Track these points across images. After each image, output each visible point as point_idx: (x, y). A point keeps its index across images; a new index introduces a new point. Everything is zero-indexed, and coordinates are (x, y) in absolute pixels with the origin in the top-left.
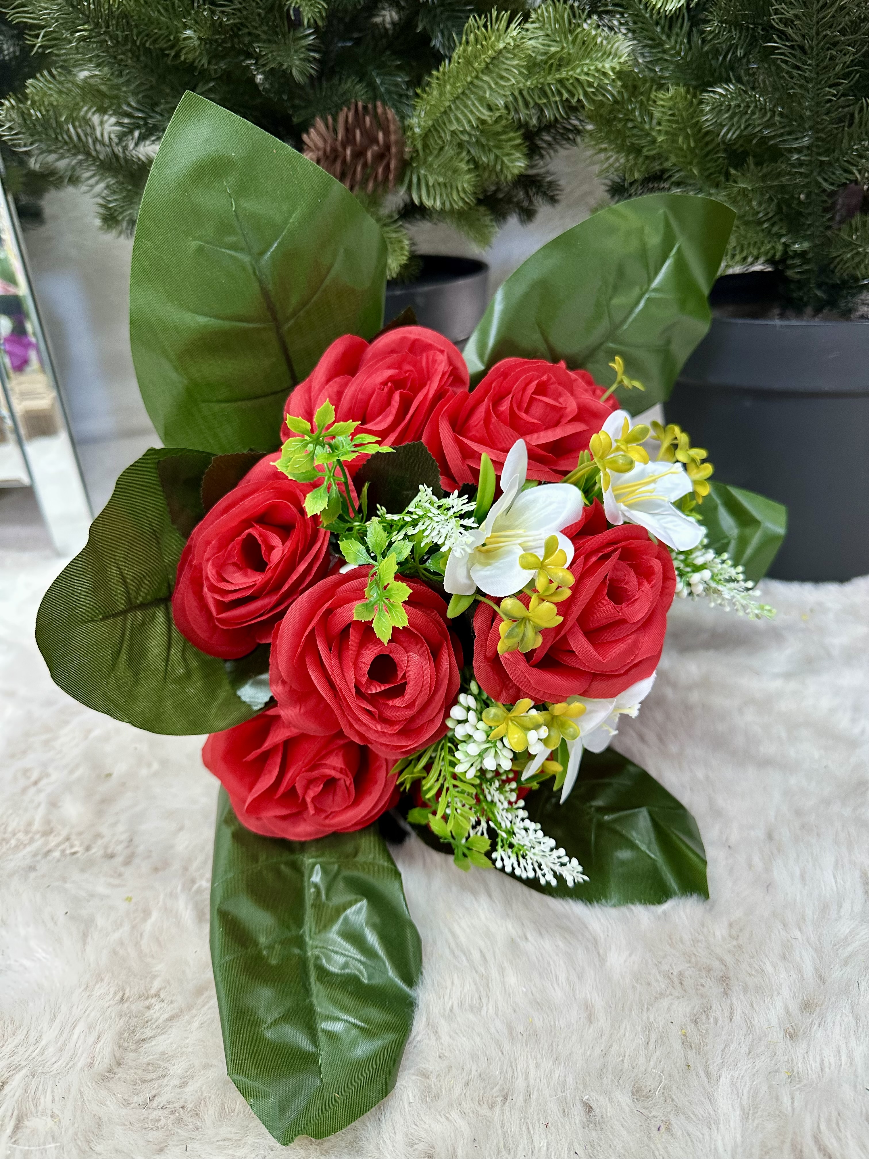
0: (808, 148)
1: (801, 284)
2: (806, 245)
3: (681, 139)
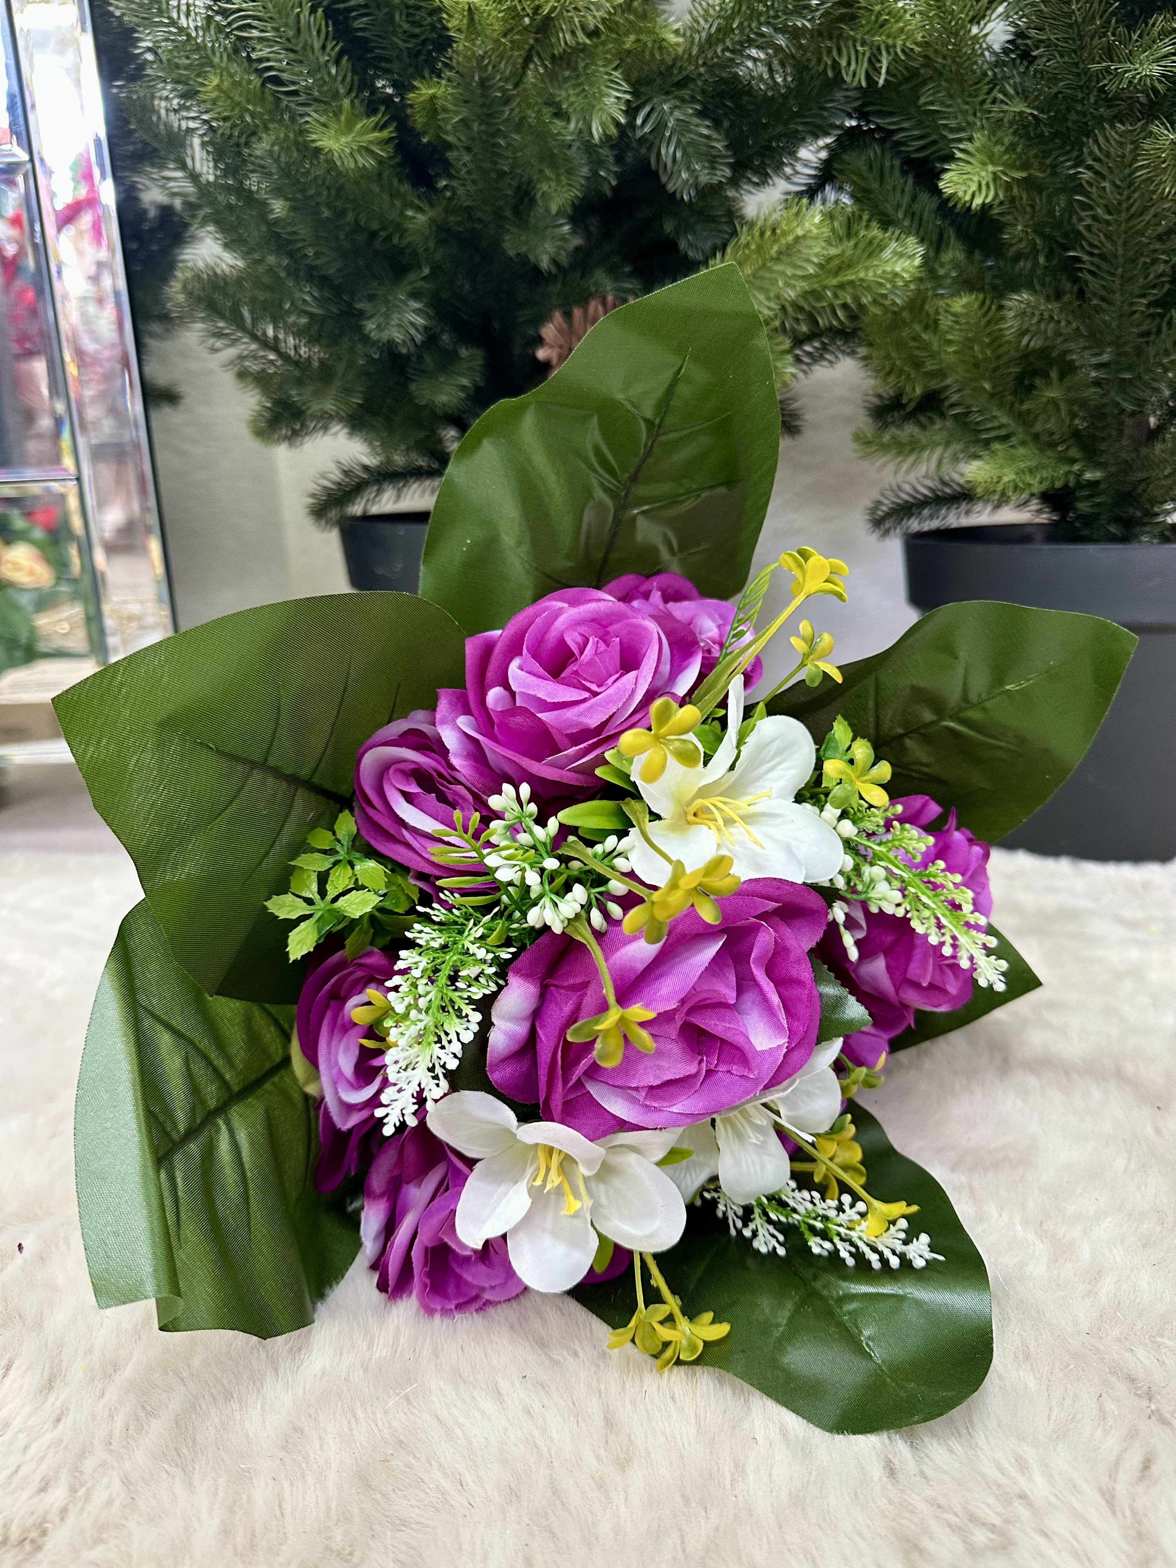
0: (1104, 365)
1: (1091, 519)
2: (1098, 474)
3: (976, 348)
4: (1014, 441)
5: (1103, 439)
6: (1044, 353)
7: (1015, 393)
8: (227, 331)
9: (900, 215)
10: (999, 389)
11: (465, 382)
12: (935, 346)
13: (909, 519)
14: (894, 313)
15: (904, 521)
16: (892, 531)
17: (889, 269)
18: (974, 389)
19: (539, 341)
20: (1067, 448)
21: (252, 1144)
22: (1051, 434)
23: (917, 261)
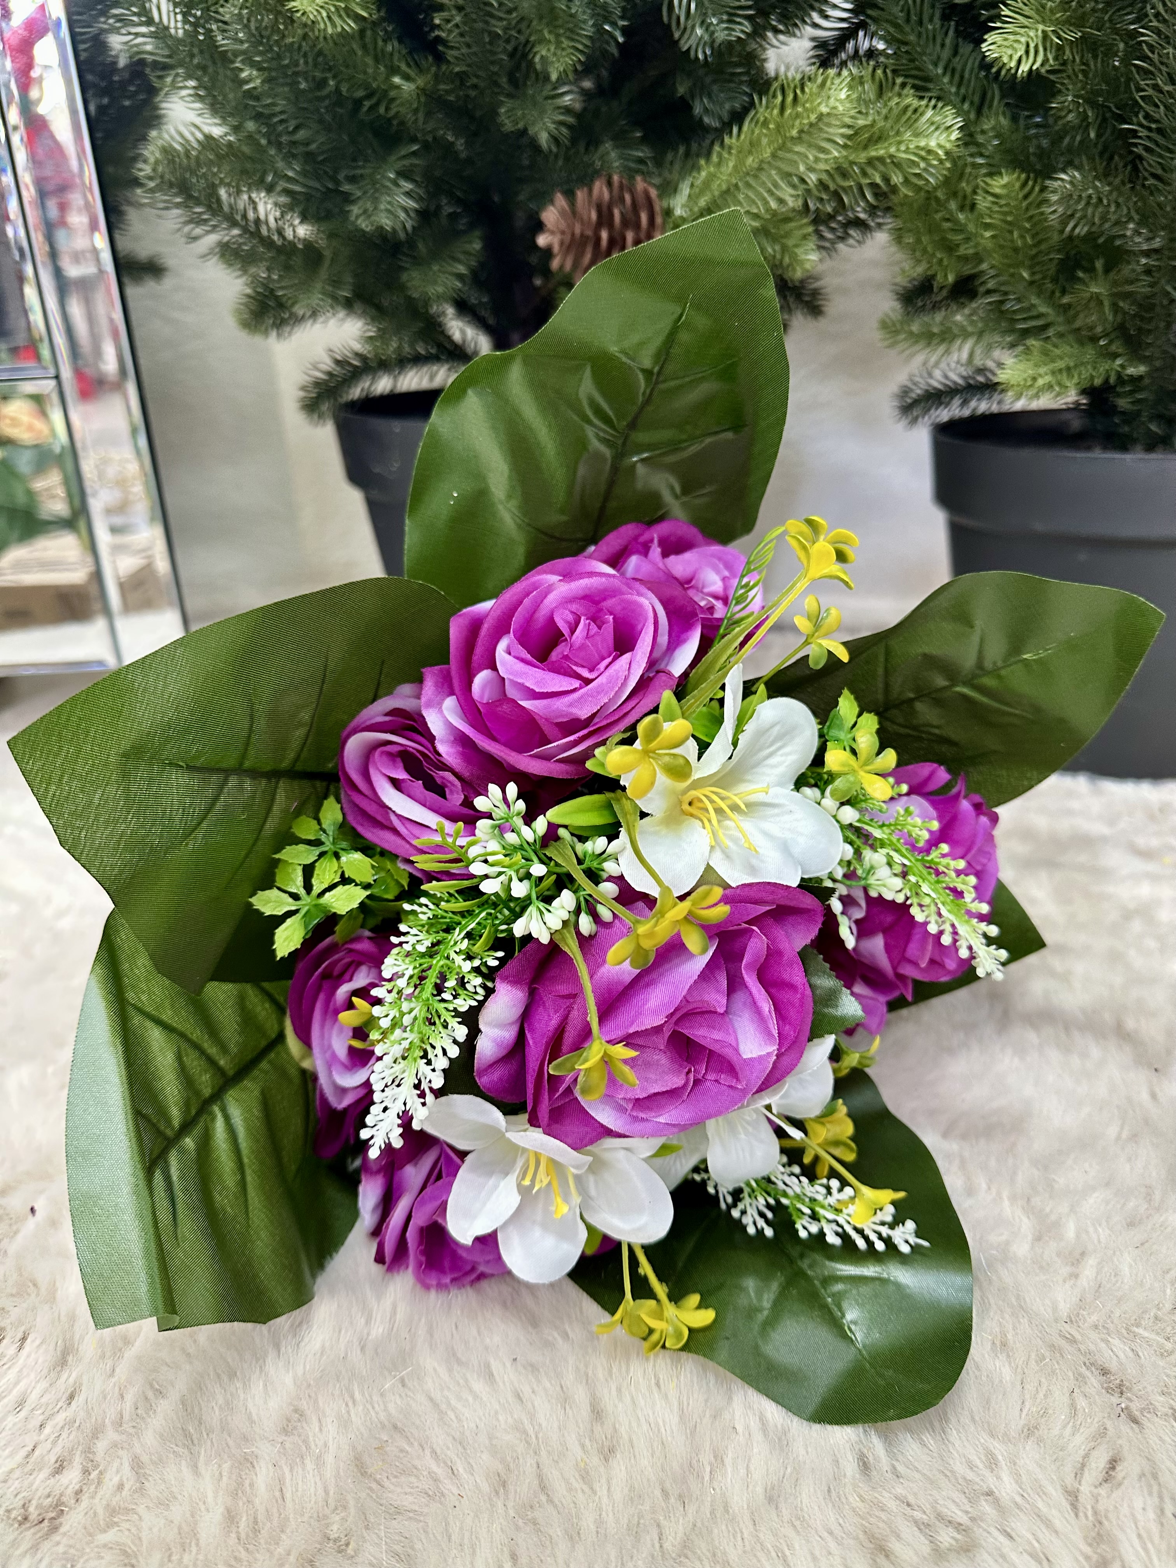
0: (1156, 251)
1: (1130, 417)
2: (1142, 369)
3: (1016, 234)
4: (1051, 332)
5: (1149, 331)
6: (1090, 237)
7: (1055, 280)
8: (205, 217)
9: (940, 71)
10: (1038, 277)
11: (462, 269)
12: (971, 227)
13: (937, 409)
14: (928, 192)
15: (932, 411)
16: (920, 419)
17: (922, 144)
18: (1012, 275)
19: (539, 226)
20: (1111, 342)
21: (248, 1129)
22: (1091, 328)
23: (955, 135)
